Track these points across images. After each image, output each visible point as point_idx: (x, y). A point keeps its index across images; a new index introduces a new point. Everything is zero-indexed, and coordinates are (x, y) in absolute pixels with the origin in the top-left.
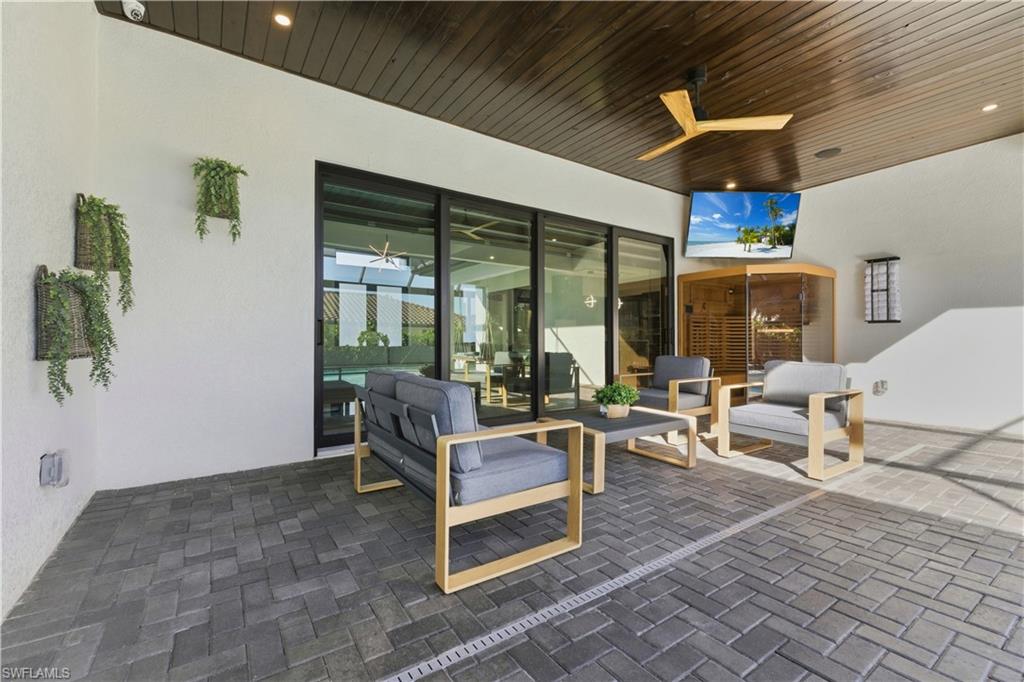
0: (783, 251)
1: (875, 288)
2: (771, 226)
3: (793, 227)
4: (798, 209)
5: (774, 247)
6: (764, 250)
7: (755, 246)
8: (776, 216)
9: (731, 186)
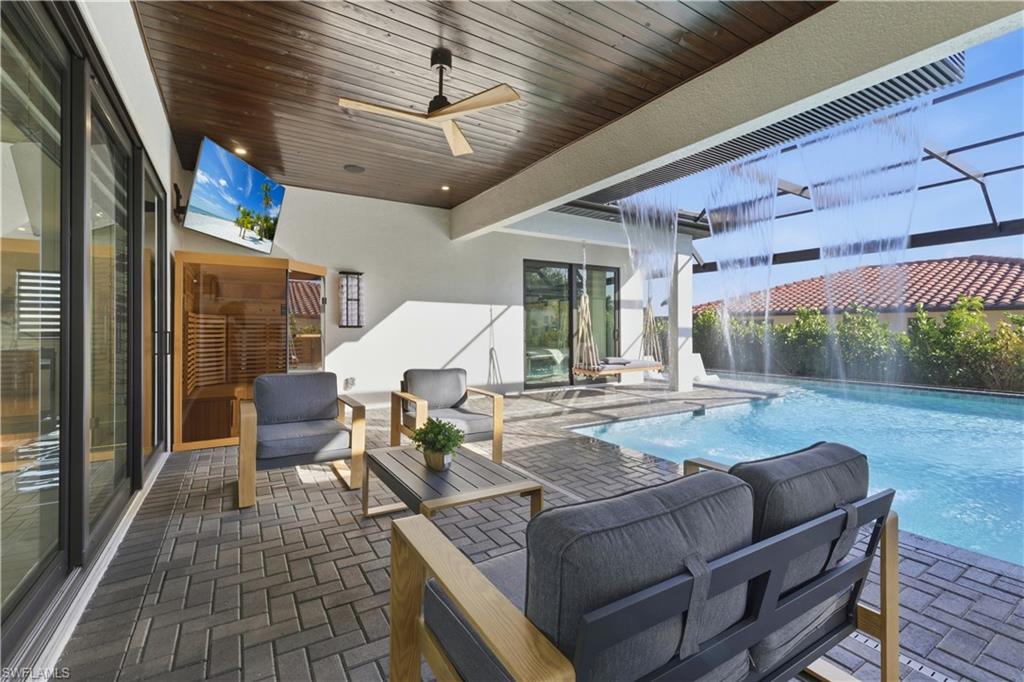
0: (265, 246)
1: (350, 297)
2: (262, 216)
3: (276, 221)
4: (281, 203)
5: (261, 239)
6: (254, 240)
7: (250, 233)
8: (268, 206)
9: (241, 151)
